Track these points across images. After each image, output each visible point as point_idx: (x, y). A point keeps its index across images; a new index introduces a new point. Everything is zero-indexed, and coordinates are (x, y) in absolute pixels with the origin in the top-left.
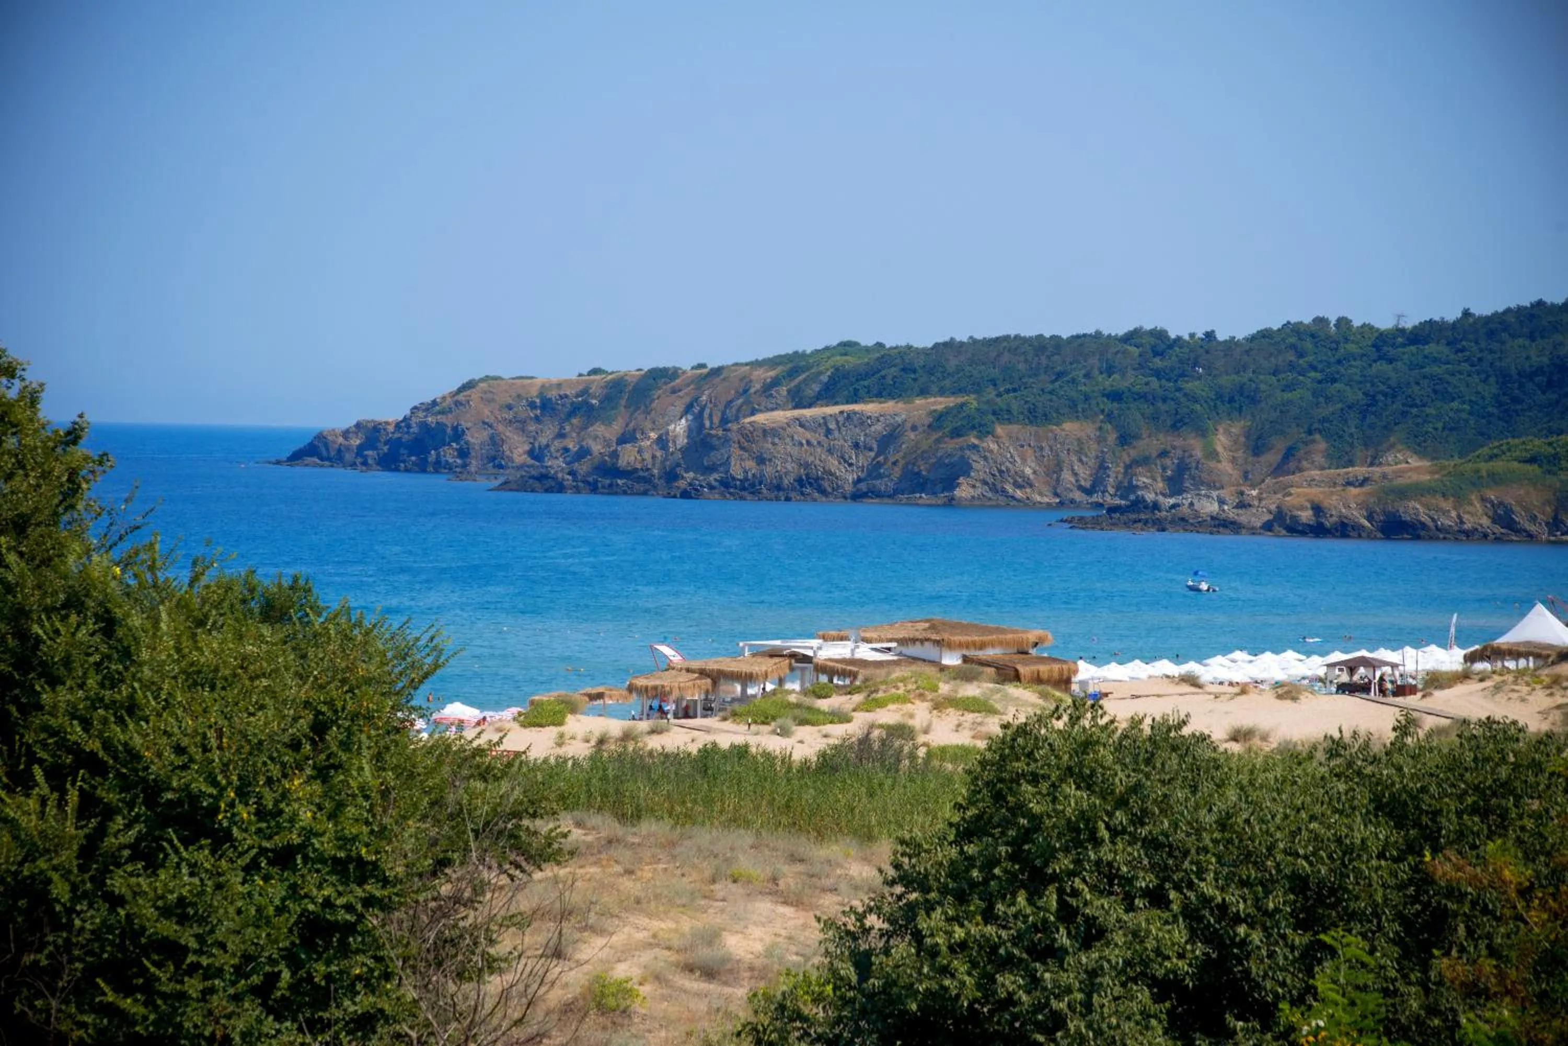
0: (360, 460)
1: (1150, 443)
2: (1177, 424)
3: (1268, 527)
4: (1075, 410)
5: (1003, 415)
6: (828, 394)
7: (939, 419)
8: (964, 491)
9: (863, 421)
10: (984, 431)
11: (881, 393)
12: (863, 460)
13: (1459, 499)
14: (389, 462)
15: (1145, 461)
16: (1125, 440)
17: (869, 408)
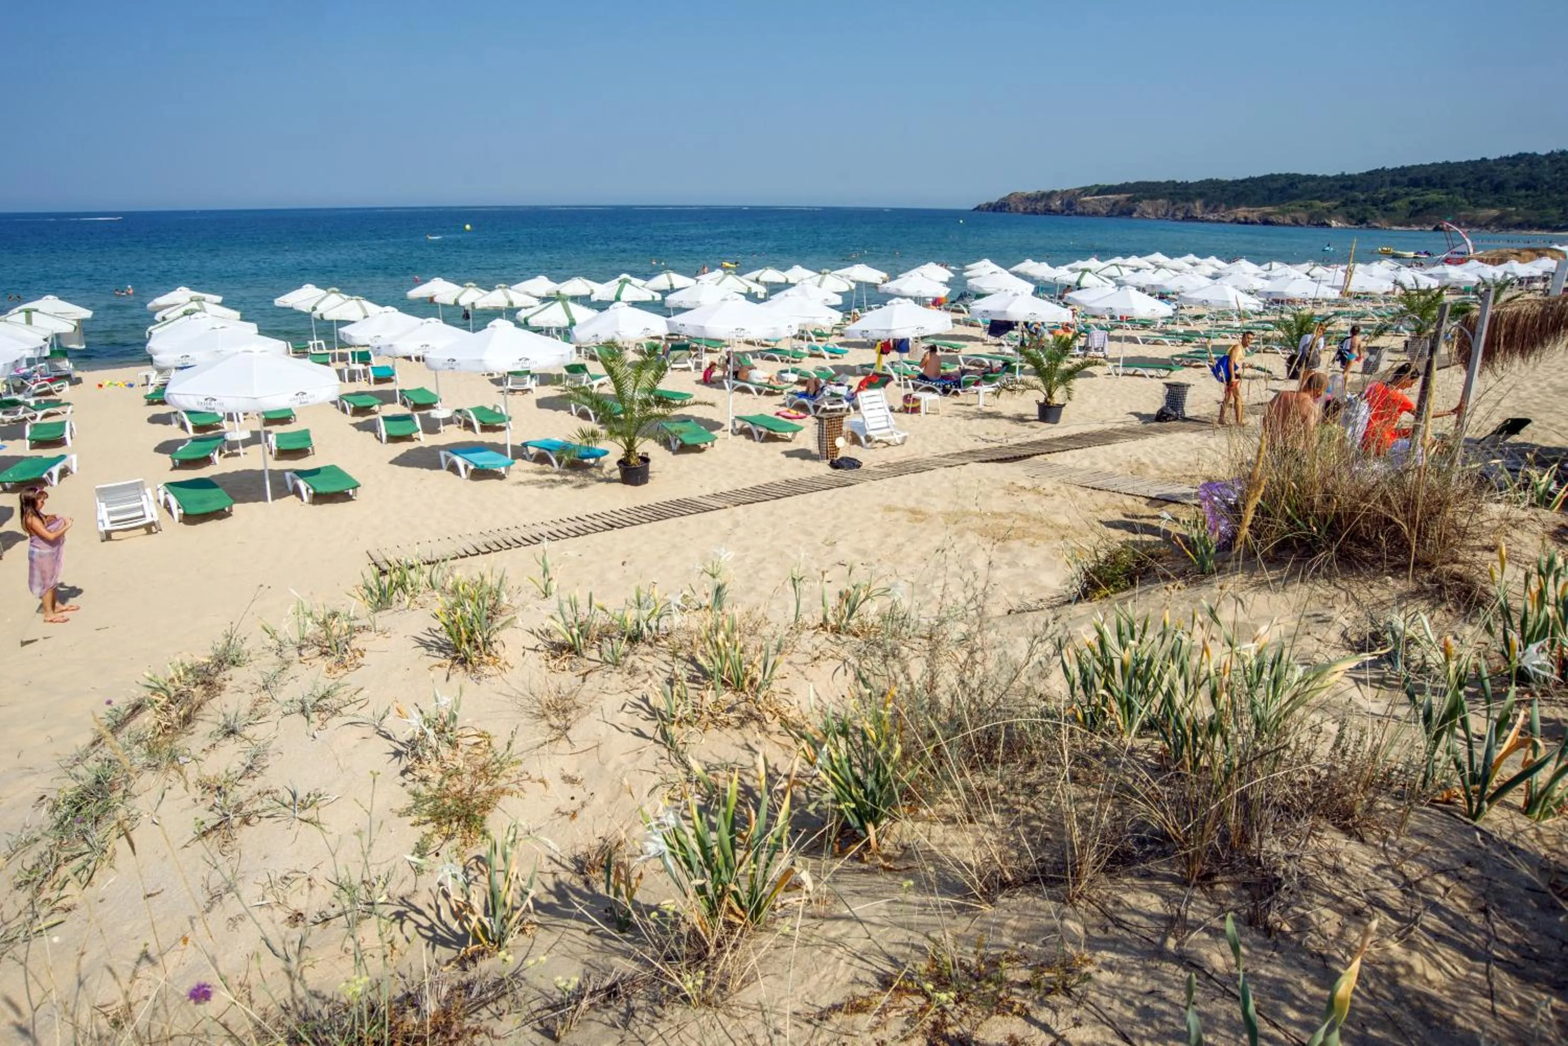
0: (987, 210)
1: (1180, 205)
2: (1187, 200)
3: (1231, 222)
4: (1163, 197)
5: (1145, 198)
6: (1097, 194)
7: (1128, 199)
8: (1135, 215)
9: (1108, 199)
10: (1140, 201)
11: (1114, 193)
12: (1108, 208)
13: (1284, 216)
14: (994, 210)
15: (1178, 209)
16: (1174, 204)
17: (1110, 196)
